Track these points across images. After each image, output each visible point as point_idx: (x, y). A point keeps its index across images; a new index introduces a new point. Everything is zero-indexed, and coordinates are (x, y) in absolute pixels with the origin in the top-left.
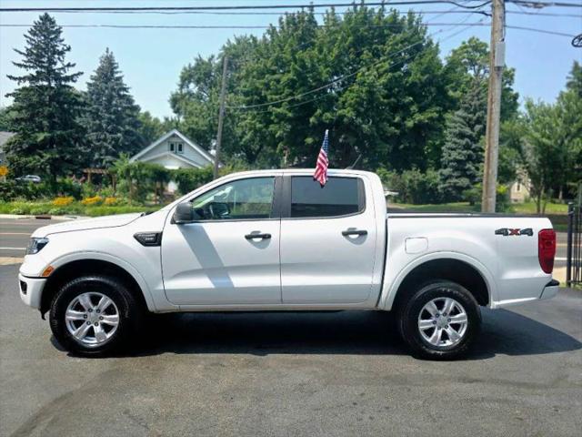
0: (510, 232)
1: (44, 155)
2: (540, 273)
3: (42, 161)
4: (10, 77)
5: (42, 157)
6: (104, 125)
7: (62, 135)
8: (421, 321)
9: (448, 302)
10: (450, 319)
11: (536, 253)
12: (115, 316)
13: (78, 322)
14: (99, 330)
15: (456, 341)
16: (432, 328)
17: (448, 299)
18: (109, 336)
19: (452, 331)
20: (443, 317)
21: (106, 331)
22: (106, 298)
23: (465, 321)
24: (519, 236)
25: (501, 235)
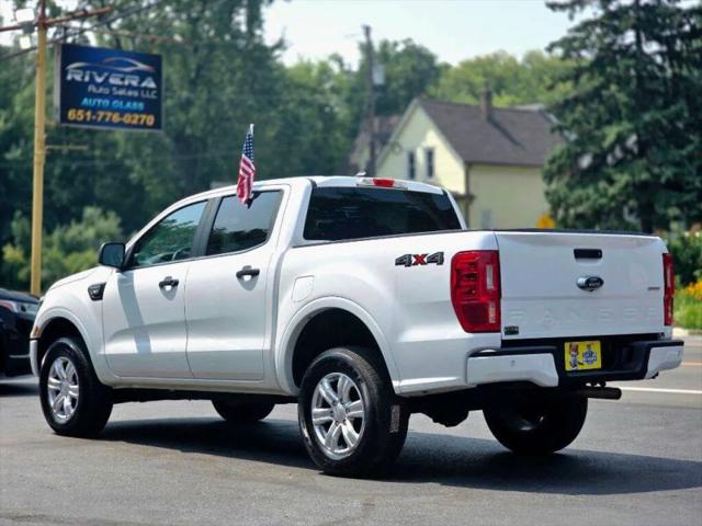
0: (414, 260)
1: (617, 177)
4: (553, 6)
8: (315, 410)
9: (340, 380)
10: (348, 410)
11: (448, 297)
12: (76, 387)
13: (57, 392)
14: (67, 402)
15: (352, 445)
16: (330, 422)
17: (342, 375)
18: (72, 411)
19: (348, 428)
20: (339, 405)
21: (73, 405)
22: (70, 364)
23: (360, 413)
24: (424, 266)
25: (403, 266)
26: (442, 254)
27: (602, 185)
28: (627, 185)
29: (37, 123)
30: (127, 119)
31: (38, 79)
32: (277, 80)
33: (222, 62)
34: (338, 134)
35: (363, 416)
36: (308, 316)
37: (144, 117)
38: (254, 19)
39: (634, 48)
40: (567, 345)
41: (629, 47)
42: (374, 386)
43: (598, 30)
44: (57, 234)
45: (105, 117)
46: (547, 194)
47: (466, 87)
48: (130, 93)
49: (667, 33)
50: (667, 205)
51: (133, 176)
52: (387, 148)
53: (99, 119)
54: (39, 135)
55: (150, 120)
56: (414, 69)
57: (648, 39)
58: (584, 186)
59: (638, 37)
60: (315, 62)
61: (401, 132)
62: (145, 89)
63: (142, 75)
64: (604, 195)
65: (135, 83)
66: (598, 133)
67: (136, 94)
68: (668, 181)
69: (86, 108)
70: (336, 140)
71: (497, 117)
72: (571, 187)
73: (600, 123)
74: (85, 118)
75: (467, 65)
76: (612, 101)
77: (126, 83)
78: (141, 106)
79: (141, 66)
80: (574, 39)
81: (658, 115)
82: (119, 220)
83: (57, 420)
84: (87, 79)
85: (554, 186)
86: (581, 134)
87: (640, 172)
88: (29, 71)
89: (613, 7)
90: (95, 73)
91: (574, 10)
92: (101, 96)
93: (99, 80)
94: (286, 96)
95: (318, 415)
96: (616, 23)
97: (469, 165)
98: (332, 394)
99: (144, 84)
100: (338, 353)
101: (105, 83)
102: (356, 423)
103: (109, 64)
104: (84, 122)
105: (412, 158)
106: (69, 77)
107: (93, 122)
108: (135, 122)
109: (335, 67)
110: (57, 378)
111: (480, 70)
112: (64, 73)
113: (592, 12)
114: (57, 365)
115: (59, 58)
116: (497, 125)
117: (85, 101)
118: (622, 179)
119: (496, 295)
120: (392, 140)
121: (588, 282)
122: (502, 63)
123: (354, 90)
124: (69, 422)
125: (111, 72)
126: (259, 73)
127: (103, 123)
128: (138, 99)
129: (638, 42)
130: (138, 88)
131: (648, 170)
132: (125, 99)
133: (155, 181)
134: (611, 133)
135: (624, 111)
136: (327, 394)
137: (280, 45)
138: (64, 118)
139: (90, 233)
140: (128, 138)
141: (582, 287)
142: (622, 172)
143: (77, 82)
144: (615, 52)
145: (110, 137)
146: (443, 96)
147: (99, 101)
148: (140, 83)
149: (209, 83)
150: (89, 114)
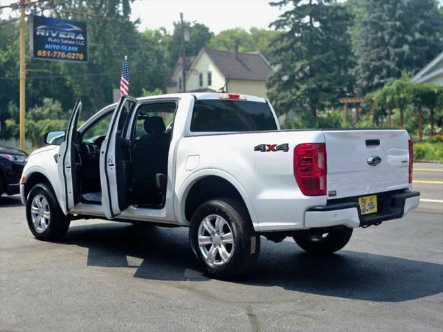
0: (267, 148)
1: (300, 86)
2: (296, 194)
3: (298, 93)
4: (272, 4)
5: (298, 89)
6: (387, 37)
7: (319, 60)
8: (201, 237)
9: (217, 220)
10: (222, 238)
11: (292, 172)
12: (48, 213)
13: (37, 215)
14: (43, 221)
15: (226, 261)
16: (211, 245)
17: (218, 216)
18: (46, 226)
19: (222, 250)
20: (216, 235)
21: (47, 223)
22: (44, 199)
23: (231, 241)
24: (275, 152)
25: (260, 151)
26: (287, 145)
27: (294, 90)
28: (306, 90)
29: (21, 58)
30: (69, 55)
31: (21, 37)
32: (136, 38)
33: (111, 29)
34: (165, 65)
35: (233, 243)
36: (196, 180)
37: (78, 55)
38: (127, 9)
39: (309, 24)
40: (360, 199)
41: (306, 24)
42: (240, 224)
43: (293, 16)
44: (30, 113)
45: (57, 54)
46: (268, 94)
47: (223, 44)
48: (70, 42)
49: (325, 18)
50: (325, 100)
51: (68, 83)
52: (189, 71)
53: (54, 56)
54: (22, 64)
55: (81, 56)
56: (199, 34)
57: (315, 21)
58: (285, 91)
59: (311, 19)
60: (153, 30)
61: (196, 64)
62: (78, 40)
63: (77, 33)
64: (294, 95)
65: (73, 37)
66: (292, 65)
67: (73, 43)
68: (325, 88)
69: (47, 50)
70: (164, 67)
71: (240, 58)
72: (279, 91)
73: (292, 60)
74: (47, 55)
75: (223, 33)
76: (299, 50)
77: (68, 37)
78: (76, 49)
79: (76, 28)
80: (281, 20)
81: (320, 57)
82: (60, 105)
83: (37, 231)
84: (47, 34)
85: (270, 90)
86: (284, 66)
87: (312, 84)
88: (16, 32)
89: (299, 5)
90: (51, 31)
91: (281, 6)
92: (56, 43)
93: (54, 35)
94: (141, 46)
95: (202, 240)
96: (301, 12)
97: (228, 80)
98: (212, 228)
99: (77, 38)
100: (216, 203)
101: (57, 37)
102: (228, 247)
103: (58, 26)
104: (46, 57)
105: (201, 76)
106: (38, 33)
107: (51, 57)
108: (73, 57)
109: (162, 33)
110: (36, 206)
111: (229, 36)
112: (35, 32)
113: (290, 6)
114: (37, 199)
115: (32, 25)
116: (240, 61)
117: (47, 46)
118: (303, 87)
119: (324, 172)
120: (192, 68)
121: (374, 160)
122: (239, 32)
123: (171, 44)
124: (44, 233)
125: (60, 31)
126: (128, 34)
127: (56, 58)
128: (75, 45)
129: (311, 22)
130: (75, 40)
131: (315, 83)
132: (68, 45)
133: (78, 85)
134: (298, 65)
135: (304, 55)
136: (209, 228)
137: (138, 21)
138: (35, 54)
139: (46, 111)
140: (66, 65)
141: (370, 164)
142: (303, 84)
143: (42, 36)
144: (300, 27)
145: (57, 65)
146: (212, 47)
147: (54, 46)
148: (76, 37)
149: (104, 39)
150: (49, 53)
